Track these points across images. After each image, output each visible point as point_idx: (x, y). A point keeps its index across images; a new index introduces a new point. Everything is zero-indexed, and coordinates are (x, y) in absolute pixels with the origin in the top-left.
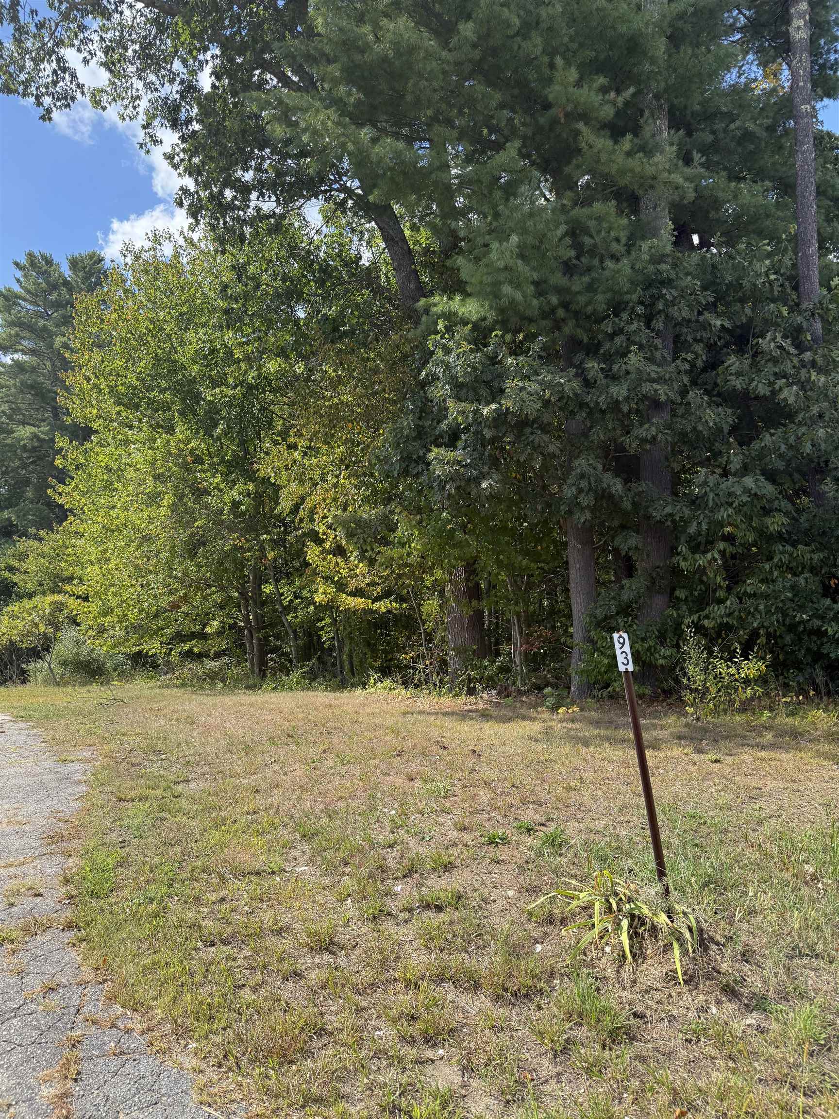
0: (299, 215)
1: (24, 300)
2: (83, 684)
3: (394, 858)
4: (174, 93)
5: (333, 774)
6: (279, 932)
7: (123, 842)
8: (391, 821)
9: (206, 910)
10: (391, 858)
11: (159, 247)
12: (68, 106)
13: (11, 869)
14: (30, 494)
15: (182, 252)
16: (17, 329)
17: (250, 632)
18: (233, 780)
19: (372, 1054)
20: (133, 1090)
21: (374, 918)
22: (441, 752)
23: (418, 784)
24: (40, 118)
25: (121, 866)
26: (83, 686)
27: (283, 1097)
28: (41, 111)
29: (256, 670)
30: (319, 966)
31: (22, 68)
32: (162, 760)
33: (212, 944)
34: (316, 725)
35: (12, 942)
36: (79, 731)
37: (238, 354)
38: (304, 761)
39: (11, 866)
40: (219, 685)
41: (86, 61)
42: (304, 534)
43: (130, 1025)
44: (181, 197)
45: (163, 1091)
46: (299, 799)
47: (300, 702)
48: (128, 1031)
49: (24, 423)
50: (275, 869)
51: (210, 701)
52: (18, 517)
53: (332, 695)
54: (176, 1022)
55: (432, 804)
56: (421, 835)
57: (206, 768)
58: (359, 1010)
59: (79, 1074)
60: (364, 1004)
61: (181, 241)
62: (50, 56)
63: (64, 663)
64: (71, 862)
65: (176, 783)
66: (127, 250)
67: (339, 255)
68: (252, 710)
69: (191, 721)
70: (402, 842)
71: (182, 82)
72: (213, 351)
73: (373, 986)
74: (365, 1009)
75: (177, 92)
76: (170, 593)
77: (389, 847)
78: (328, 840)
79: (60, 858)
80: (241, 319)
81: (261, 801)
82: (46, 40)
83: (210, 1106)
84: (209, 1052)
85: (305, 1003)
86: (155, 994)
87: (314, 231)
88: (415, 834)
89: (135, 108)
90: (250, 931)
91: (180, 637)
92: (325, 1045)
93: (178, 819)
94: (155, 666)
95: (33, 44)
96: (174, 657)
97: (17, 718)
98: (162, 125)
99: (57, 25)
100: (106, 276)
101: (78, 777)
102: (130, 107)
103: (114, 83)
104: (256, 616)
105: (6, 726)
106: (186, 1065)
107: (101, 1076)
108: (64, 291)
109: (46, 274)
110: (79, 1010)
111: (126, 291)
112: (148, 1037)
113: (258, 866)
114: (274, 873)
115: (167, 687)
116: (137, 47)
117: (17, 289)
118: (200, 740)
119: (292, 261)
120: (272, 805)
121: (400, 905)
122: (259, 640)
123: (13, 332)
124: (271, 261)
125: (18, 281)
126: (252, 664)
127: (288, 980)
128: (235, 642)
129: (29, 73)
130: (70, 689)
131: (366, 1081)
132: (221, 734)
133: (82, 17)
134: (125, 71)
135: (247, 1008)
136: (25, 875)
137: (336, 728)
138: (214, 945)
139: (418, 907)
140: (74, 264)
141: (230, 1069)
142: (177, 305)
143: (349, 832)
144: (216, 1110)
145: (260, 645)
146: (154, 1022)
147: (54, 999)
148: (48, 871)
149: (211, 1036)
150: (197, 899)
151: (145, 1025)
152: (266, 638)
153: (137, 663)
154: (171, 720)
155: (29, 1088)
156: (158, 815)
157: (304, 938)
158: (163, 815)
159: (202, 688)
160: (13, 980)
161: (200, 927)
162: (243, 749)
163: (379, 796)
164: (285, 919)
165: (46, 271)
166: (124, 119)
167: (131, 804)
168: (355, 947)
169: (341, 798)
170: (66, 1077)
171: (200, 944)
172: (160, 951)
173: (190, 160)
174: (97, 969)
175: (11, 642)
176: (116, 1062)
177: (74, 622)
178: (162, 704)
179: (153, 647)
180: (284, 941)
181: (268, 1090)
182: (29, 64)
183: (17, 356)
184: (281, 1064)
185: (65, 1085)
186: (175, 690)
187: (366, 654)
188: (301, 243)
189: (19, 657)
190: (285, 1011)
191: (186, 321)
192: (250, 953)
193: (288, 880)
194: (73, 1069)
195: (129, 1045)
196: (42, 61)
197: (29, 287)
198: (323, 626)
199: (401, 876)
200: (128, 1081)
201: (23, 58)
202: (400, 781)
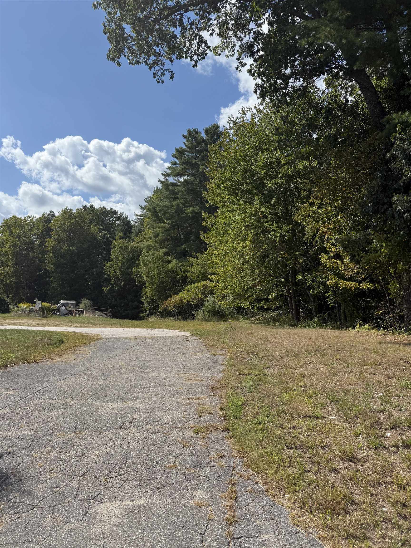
0: (313, 86)
1: (187, 152)
2: (218, 321)
3: (384, 418)
4: (251, 39)
5: (343, 372)
6: (324, 447)
7: (244, 393)
8: (381, 399)
9: (286, 431)
10: (383, 418)
11: (244, 116)
12: (204, 58)
13: (198, 400)
14: (193, 237)
15: (255, 116)
16: (185, 165)
17: (291, 298)
18: (291, 369)
19: (382, 519)
20: (262, 511)
21: (376, 447)
22: (406, 365)
23: (394, 381)
24: (192, 66)
25: (244, 405)
26: (217, 321)
27: (336, 531)
28: (193, 63)
29: (295, 317)
30: (347, 468)
31: (185, 46)
32: (256, 357)
33: (291, 448)
34: (330, 346)
35: (202, 433)
36: (218, 341)
37: (283, 161)
38: (327, 363)
39: (198, 399)
40: (277, 324)
41: (211, 35)
42: (318, 249)
43: (257, 480)
44: (256, 89)
45: (276, 514)
46: (327, 382)
47: (320, 334)
48: (257, 483)
49: (189, 207)
50: (319, 416)
51: (275, 331)
52: (188, 247)
53: (336, 331)
54: (278, 482)
55: (404, 392)
56: (400, 408)
57: (277, 363)
58: (372, 495)
59: (236, 498)
60: (375, 492)
61: (255, 111)
62: (196, 37)
63: (209, 311)
64: (223, 400)
65: (264, 368)
66: (230, 120)
67: (336, 102)
68: (296, 336)
69: (267, 340)
70: (388, 410)
71: (254, 33)
72: (271, 162)
73: (379, 484)
74: (375, 495)
75: (252, 38)
76: (253, 280)
77: (381, 412)
78: (346, 405)
79: (218, 398)
80: (285, 144)
81: (306, 382)
82: (194, 30)
83: (298, 526)
84: (296, 500)
85: (342, 486)
86: (267, 467)
87: (321, 92)
88: (396, 407)
89: (233, 51)
90: (309, 445)
91: (258, 300)
92: (355, 509)
93: (267, 386)
94: (247, 314)
95: (189, 33)
96: (255, 310)
97: (193, 334)
98: (246, 57)
99: (199, 21)
100: (222, 134)
101: (220, 362)
102: (231, 51)
103: (223, 42)
104: (293, 290)
105: (189, 338)
106: (285, 504)
107: (247, 501)
108: (203, 145)
109: (195, 138)
110: (233, 469)
111: (230, 140)
112: (266, 487)
113: (310, 413)
114: (318, 417)
115: (254, 323)
116: (233, 22)
117: (184, 147)
118: (272, 349)
119: (309, 110)
120: (312, 384)
121: (391, 443)
122: (295, 302)
123: (183, 167)
124: (299, 112)
125: (184, 143)
126: (292, 314)
127: (331, 472)
128: (283, 303)
129: (187, 47)
130: (212, 323)
131: (380, 533)
132: (282, 347)
133: (209, 15)
134: (228, 35)
135: (312, 483)
136: (205, 404)
137: (342, 349)
138: (292, 449)
139: (401, 446)
140: (207, 131)
141: (307, 511)
142: (254, 142)
143: (357, 401)
144: (301, 529)
145: (296, 305)
146: (268, 481)
147: (222, 462)
148: (214, 403)
149: (296, 493)
150: (281, 425)
151: (264, 481)
152: (299, 301)
153: (239, 312)
154: (258, 339)
155: (216, 499)
156: (258, 383)
157: (338, 453)
158: (260, 383)
159: (269, 325)
160: (205, 450)
161: (284, 439)
162: (294, 355)
163: (371, 385)
164: (327, 441)
165: (195, 137)
166: (228, 57)
167: (245, 376)
168: (366, 461)
169: (350, 384)
170: (231, 498)
171: (285, 447)
172: (267, 448)
173: (259, 70)
174: (239, 451)
175: (188, 301)
176: (252, 496)
177: (212, 293)
178: (253, 331)
179: (246, 304)
180: (327, 452)
181: (327, 526)
182: (187, 43)
183: (186, 177)
184: (333, 514)
185: (231, 501)
186: (257, 325)
187: (354, 310)
188: (315, 100)
189: (191, 308)
190: (332, 488)
191: (258, 150)
192: (310, 456)
193: (326, 422)
194: (234, 495)
195: (257, 489)
196: (193, 40)
197: (189, 146)
198: (329, 296)
199: (389, 428)
200: (259, 506)
201: (185, 41)
202: (383, 378)
